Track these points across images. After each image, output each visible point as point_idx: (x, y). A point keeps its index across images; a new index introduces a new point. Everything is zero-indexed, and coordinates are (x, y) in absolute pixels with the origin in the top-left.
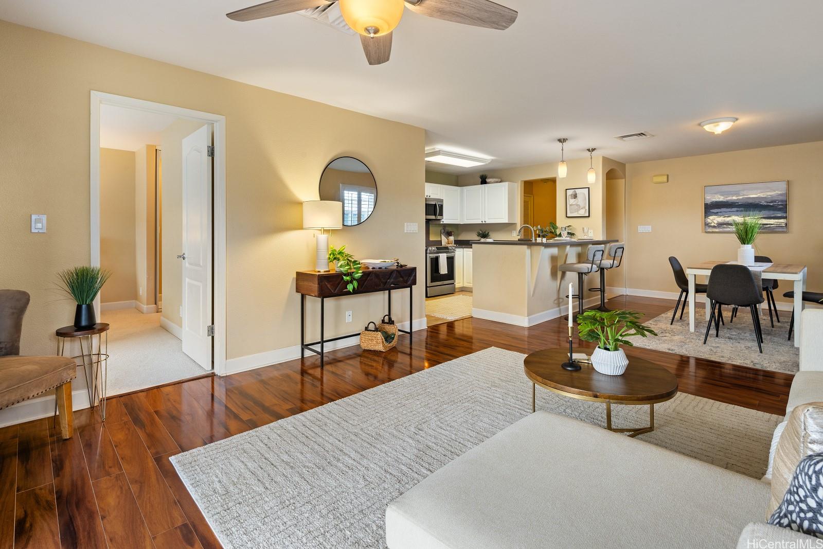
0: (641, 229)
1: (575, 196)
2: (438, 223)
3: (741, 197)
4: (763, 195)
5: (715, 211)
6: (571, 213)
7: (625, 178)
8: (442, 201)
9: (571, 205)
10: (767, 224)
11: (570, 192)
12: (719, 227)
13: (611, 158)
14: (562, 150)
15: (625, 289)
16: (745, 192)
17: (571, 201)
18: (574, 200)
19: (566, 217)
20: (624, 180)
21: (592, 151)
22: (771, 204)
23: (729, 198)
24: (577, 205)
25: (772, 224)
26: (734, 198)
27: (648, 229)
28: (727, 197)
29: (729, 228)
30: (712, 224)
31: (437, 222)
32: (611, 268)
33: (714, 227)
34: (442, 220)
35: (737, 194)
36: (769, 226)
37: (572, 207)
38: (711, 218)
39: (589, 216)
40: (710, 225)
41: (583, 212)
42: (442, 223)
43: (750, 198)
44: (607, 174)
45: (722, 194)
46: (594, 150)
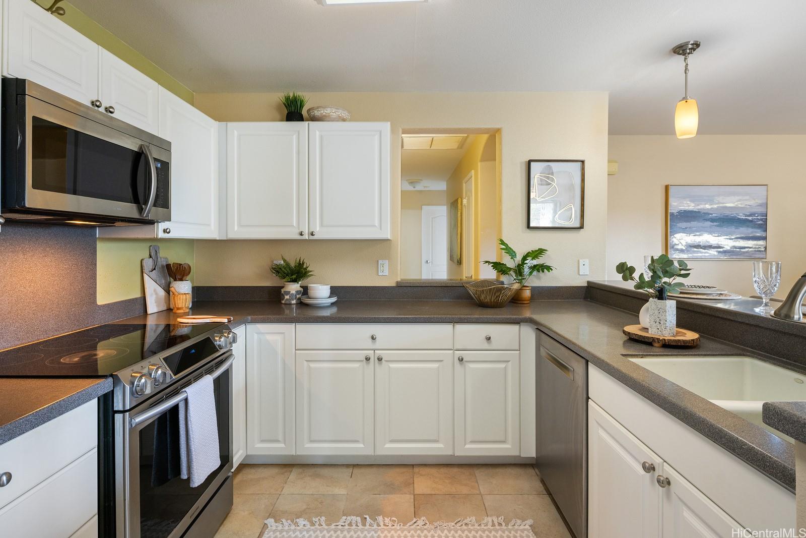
3: (715, 206)
4: (741, 204)
5: (683, 225)
10: (744, 248)
12: (688, 251)
16: (720, 199)
22: (750, 218)
23: (701, 207)
25: (750, 248)
26: (708, 206)
28: (698, 205)
29: (701, 253)
30: (680, 247)
33: (682, 251)
34: (164, 225)
35: (711, 202)
36: (747, 250)
38: (678, 236)
40: (676, 247)
43: (726, 207)
45: (693, 199)
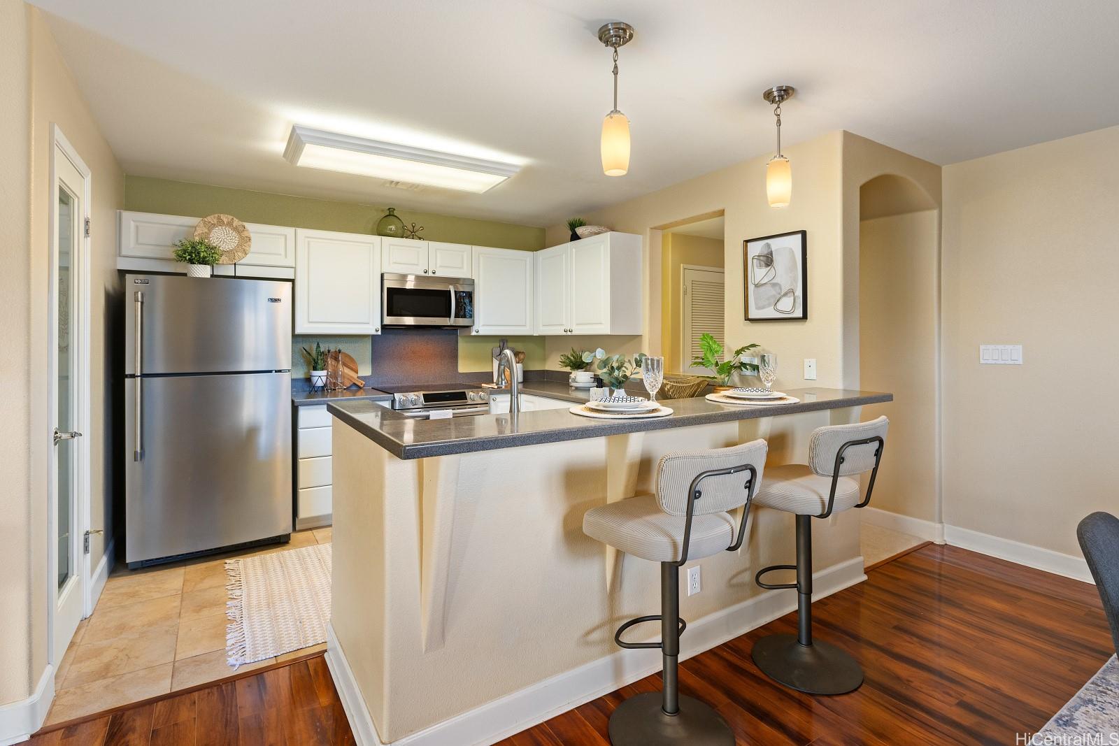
0: (989, 354)
1: (768, 260)
2: (467, 334)
6: (758, 308)
7: (939, 205)
8: (471, 282)
9: (757, 286)
11: (755, 249)
13: (881, 140)
14: (615, 72)
15: (938, 526)
17: (759, 273)
18: (764, 270)
19: (747, 319)
20: (935, 212)
21: (782, 98)
24: (775, 285)
27: (1015, 354)
31: (465, 332)
32: (822, 516)
34: (475, 328)
37: (762, 289)
39: (805, 317)
41: (790, 306)
42: (474, 333)
44: (864, 188)
46: (785, 93)
